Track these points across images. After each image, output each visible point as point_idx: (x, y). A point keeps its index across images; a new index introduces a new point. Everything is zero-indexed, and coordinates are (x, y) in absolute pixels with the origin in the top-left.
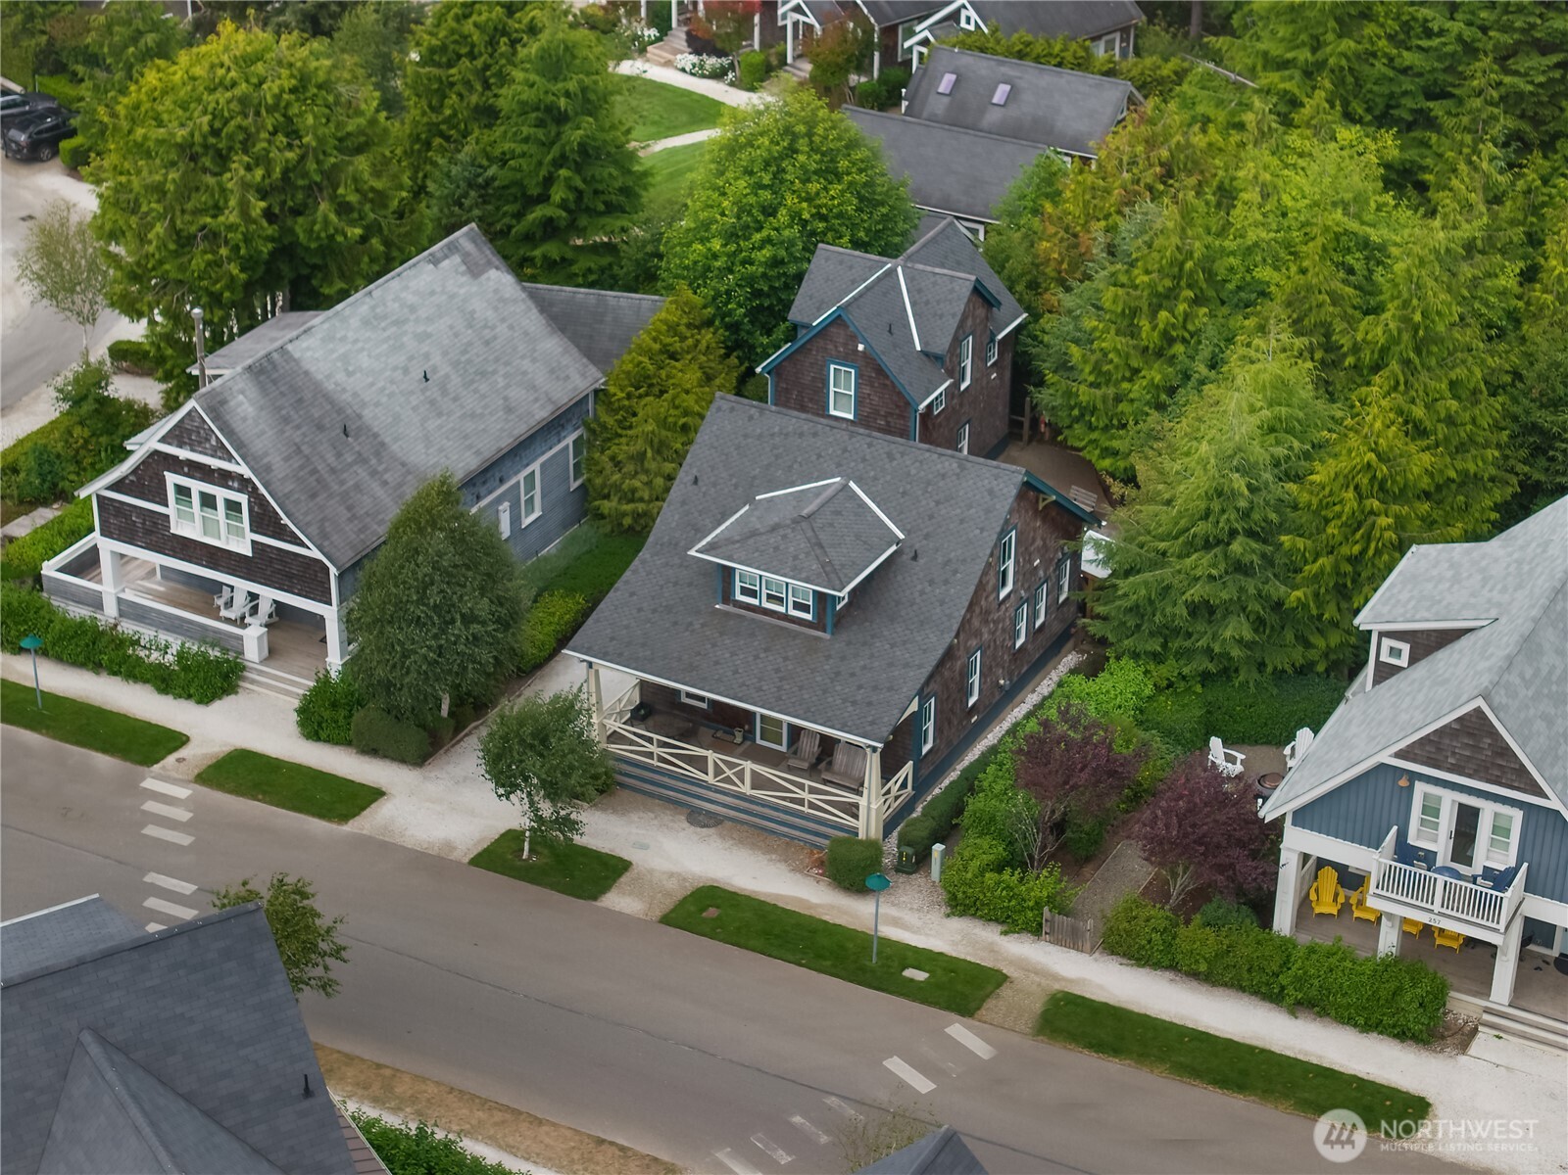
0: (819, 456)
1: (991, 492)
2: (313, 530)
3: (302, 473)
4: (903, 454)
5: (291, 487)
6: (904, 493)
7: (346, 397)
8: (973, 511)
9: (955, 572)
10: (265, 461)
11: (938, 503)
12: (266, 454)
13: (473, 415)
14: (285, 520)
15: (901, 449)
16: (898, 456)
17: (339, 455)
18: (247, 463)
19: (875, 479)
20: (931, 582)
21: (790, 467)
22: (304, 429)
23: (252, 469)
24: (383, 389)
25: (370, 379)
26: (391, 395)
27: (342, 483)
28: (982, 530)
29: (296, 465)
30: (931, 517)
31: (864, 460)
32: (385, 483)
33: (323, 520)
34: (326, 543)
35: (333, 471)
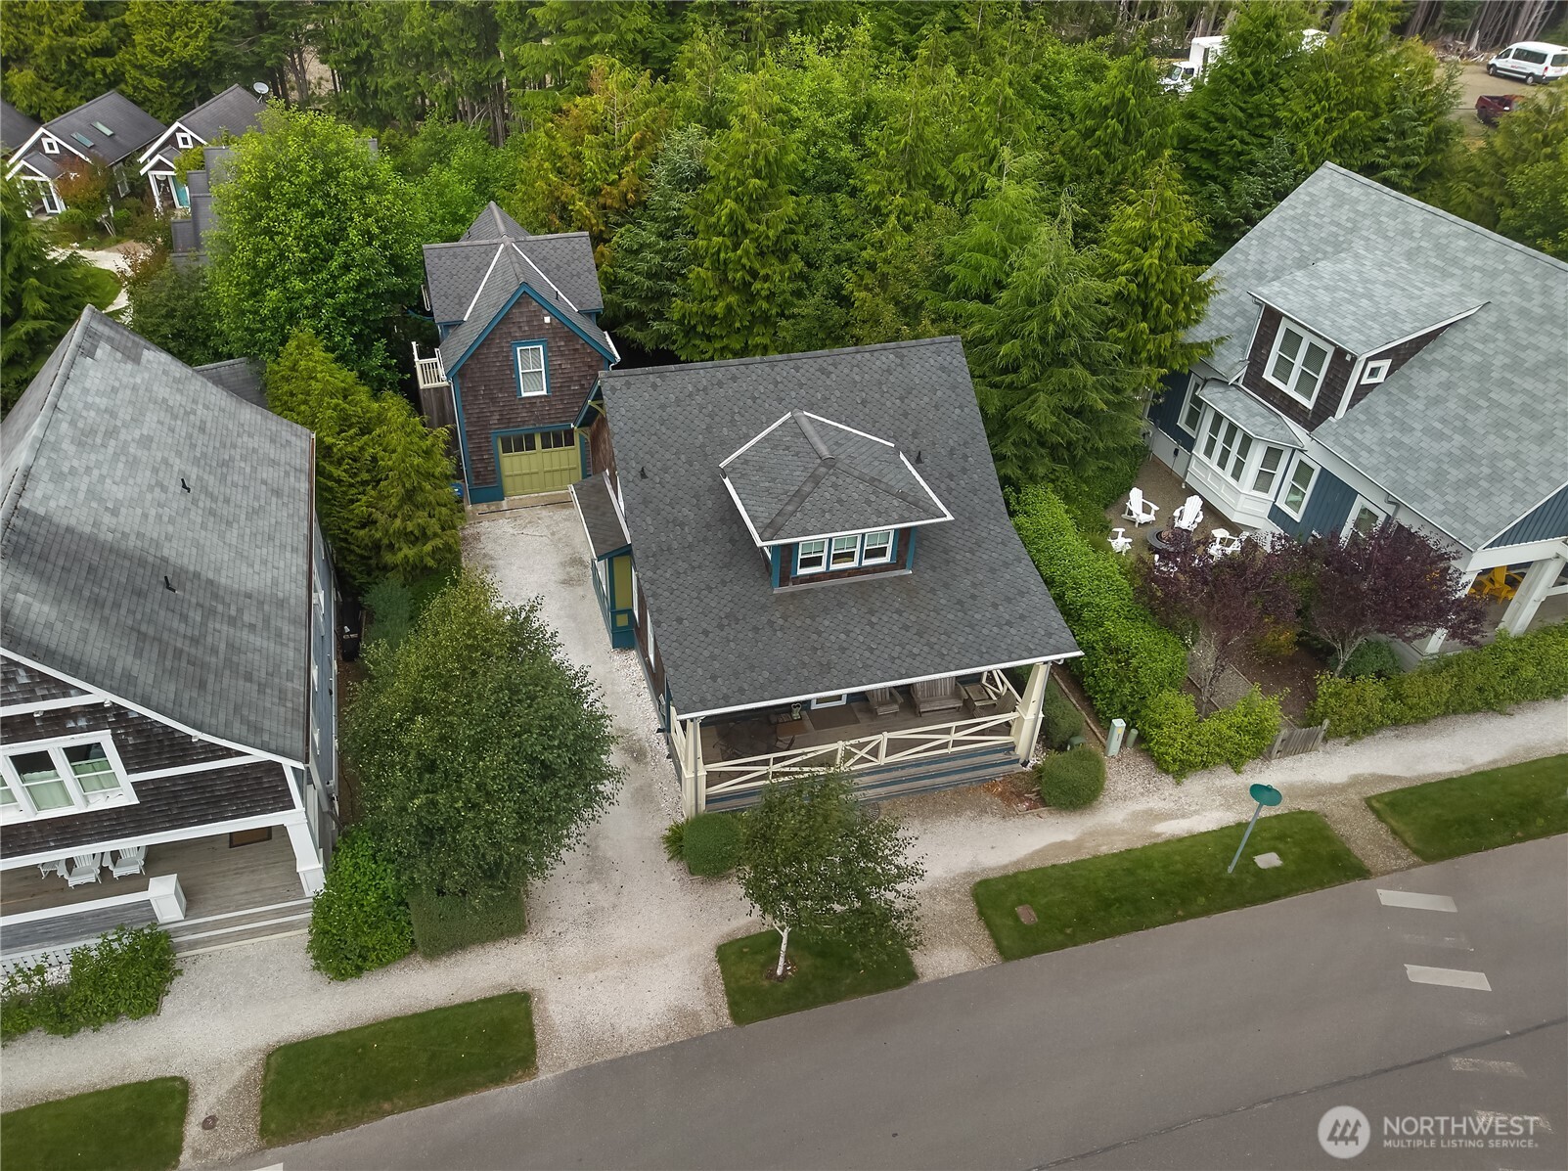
0: (755, 399)
1: (943, 368)
2: (238, 728)
3: (168, 664)
4: (835, 365)
5: (173, 688)
6: (864, 402)
7: (132, 542)
8: (939, 393)
9: (965, 457)
10: (118, 670)
11: (902, 399)
12: (112, 660)
13: (256, 512)
14: (197, 735)
15: (830, 360)
16: (831, 368)
17: (184, 618)
18: (101, 686)
19: (825, 399)
20: (951, 477)
21: (733, 421)
22: (125, 602)
23: (111, 690)
24: (159, 517)
25: (139, 511)
26: (171, 521)
27: (214, 651)
28: (961, 407)
29: (154, 656)
30: (906, 415)
31: (801, 386)
32: (252, 627)
33: (237, 709)
34: (266, 738)
35: (195, 641)
